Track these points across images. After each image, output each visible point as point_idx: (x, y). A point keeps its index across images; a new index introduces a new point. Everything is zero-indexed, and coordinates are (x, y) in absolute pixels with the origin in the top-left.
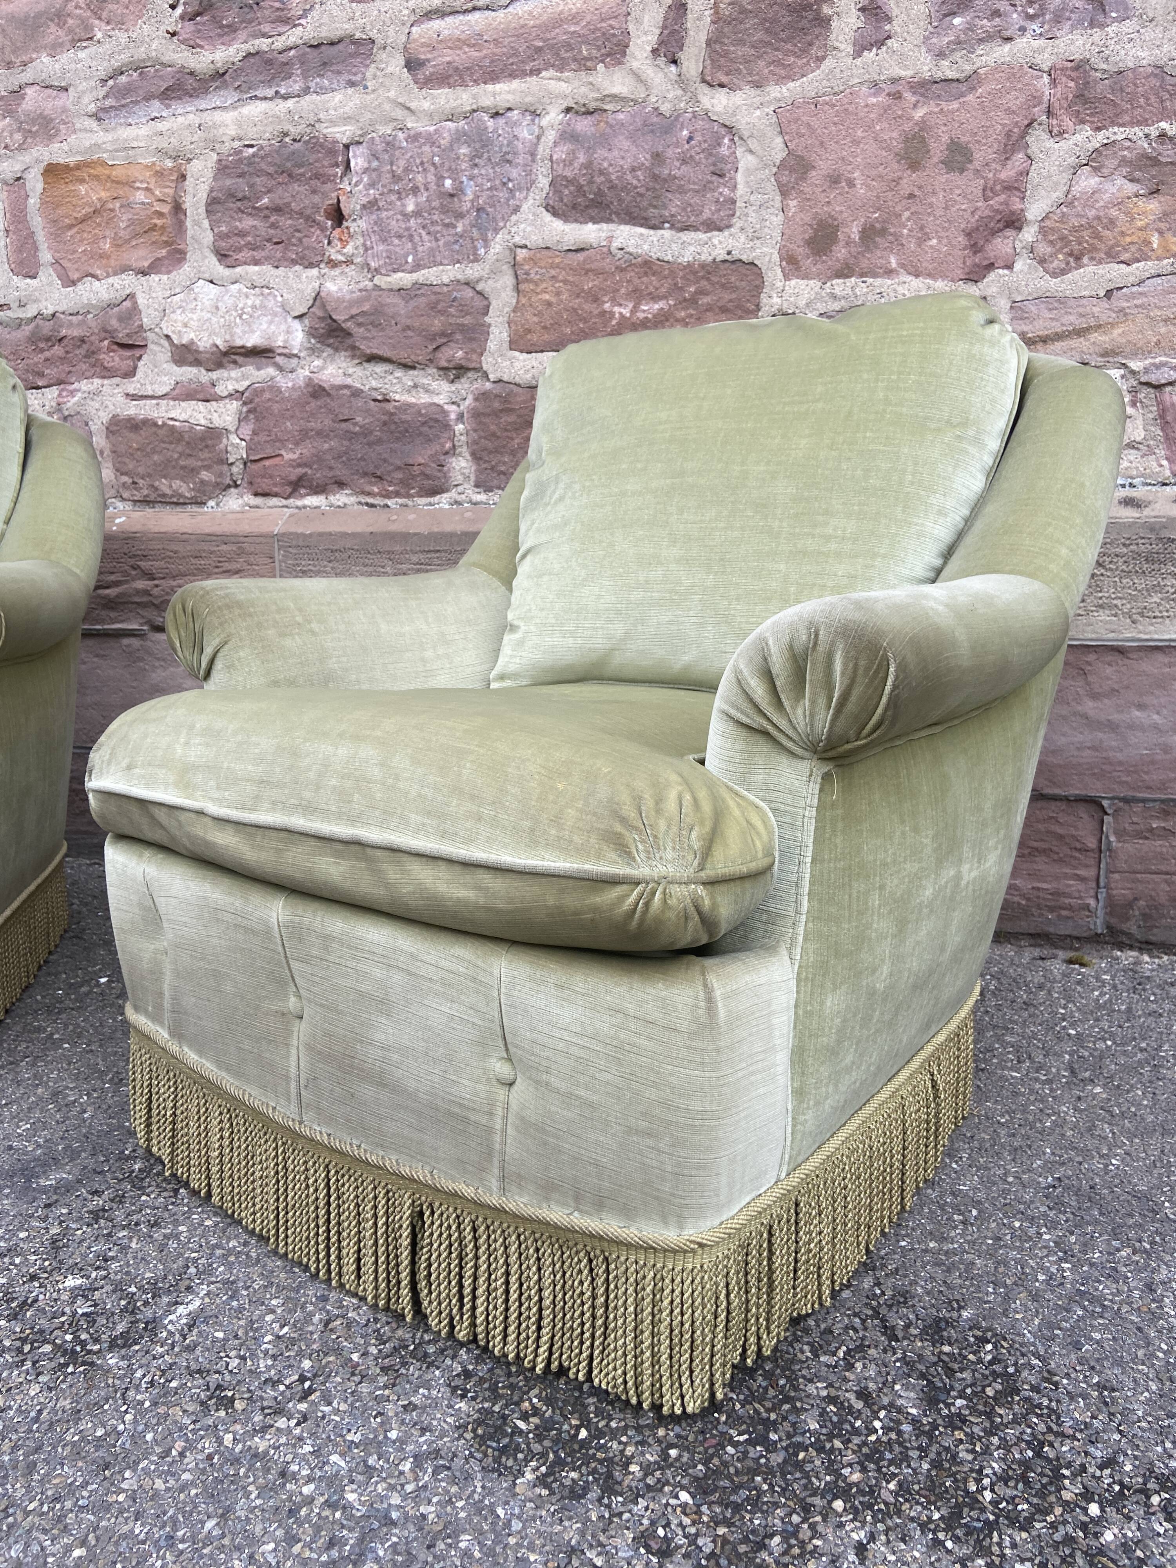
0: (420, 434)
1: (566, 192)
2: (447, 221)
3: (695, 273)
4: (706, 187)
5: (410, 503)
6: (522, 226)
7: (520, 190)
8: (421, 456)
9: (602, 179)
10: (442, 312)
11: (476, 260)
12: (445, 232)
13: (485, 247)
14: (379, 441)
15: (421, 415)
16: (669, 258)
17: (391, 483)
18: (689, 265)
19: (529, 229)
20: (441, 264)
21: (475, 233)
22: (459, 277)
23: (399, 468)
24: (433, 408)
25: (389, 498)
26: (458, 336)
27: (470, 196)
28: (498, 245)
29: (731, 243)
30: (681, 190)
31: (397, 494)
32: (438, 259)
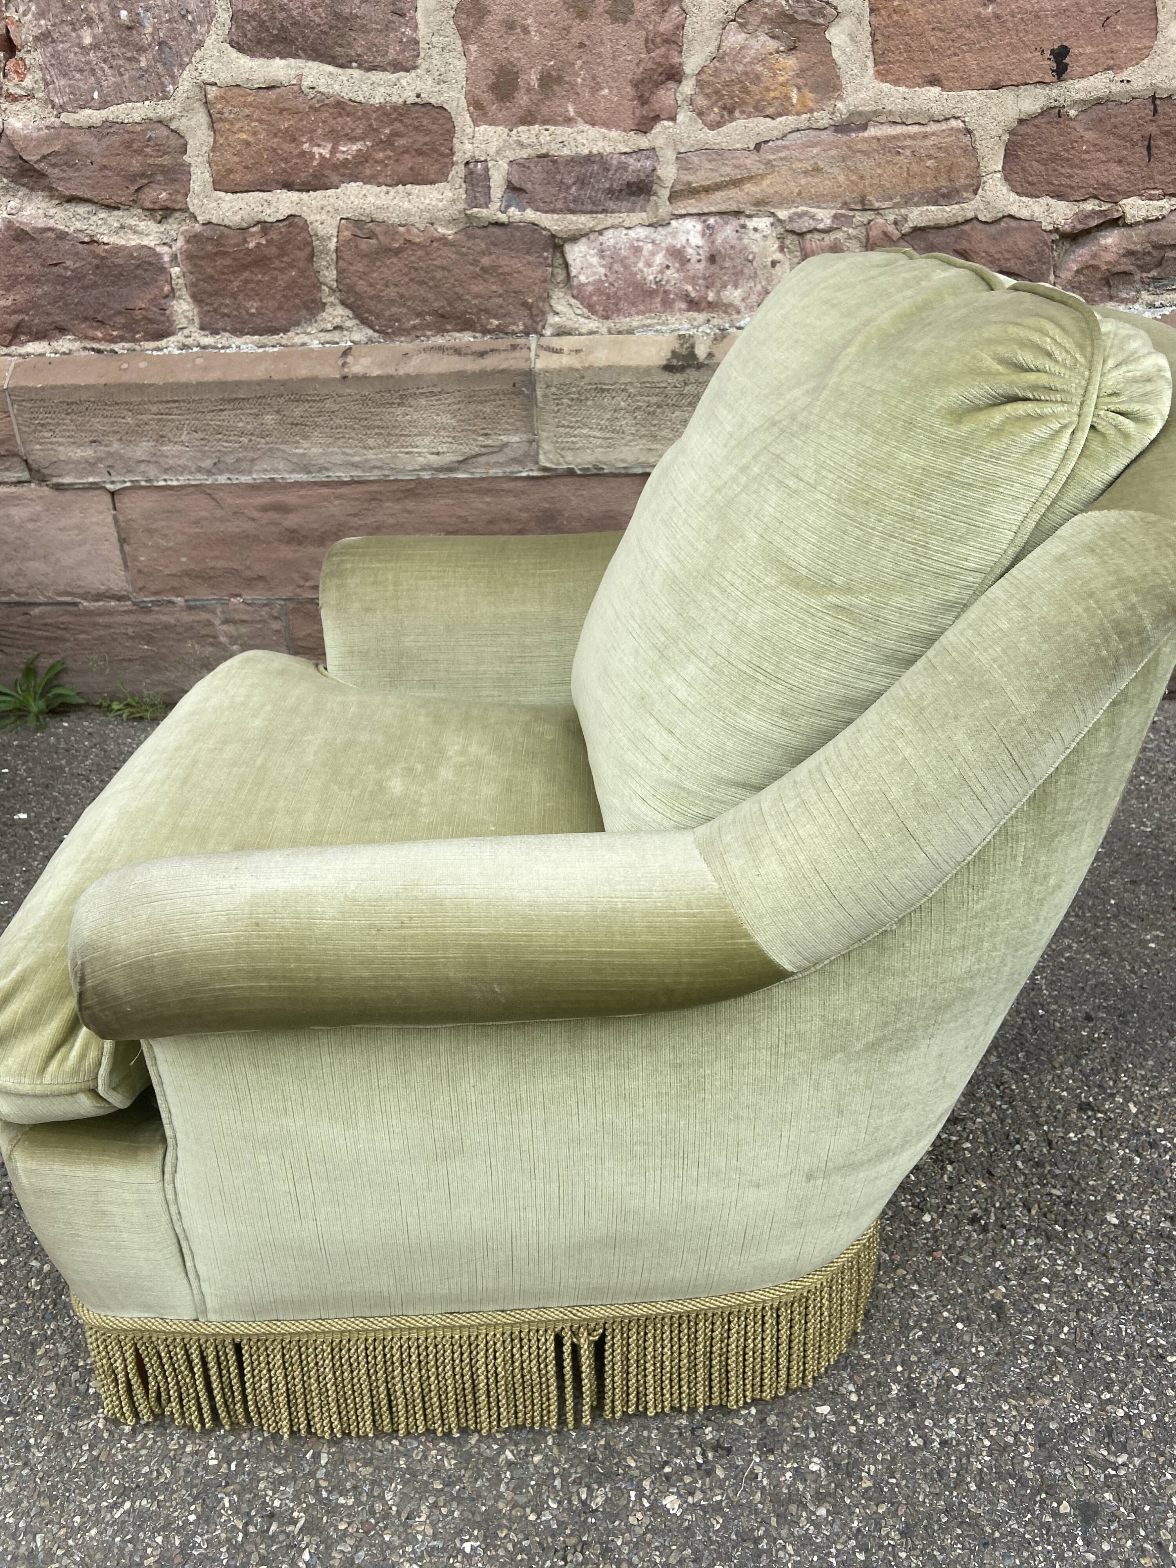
0: (136, 277)
1: (249, 27)
2: (129, 55)
3: (388, 115)
4: (388, 27)
5: (137, 347)
6: (209, 62)
7: (200, 22)
8: (141, 301)
9: (284, 14)
10: (139, 152)
11: (166, 97)
12: (128, 67)
13: (173, 84)
14: (94, 285)
15: (134, 258)
16: (361, 98)
17: (114, 328)
18: (381, 107)
19: (216, 66)
20: (130, 101)
21: (160, 68)
22: (151, 115)
23: (119, 313)
24: (145, 252)
25: (115, 342)
26: (160, 178)
27: (149, 30)
28: (186, 80)
29: (419, 86)
30: (364, 30)
31: (122, 339)
32: (126, 95)
